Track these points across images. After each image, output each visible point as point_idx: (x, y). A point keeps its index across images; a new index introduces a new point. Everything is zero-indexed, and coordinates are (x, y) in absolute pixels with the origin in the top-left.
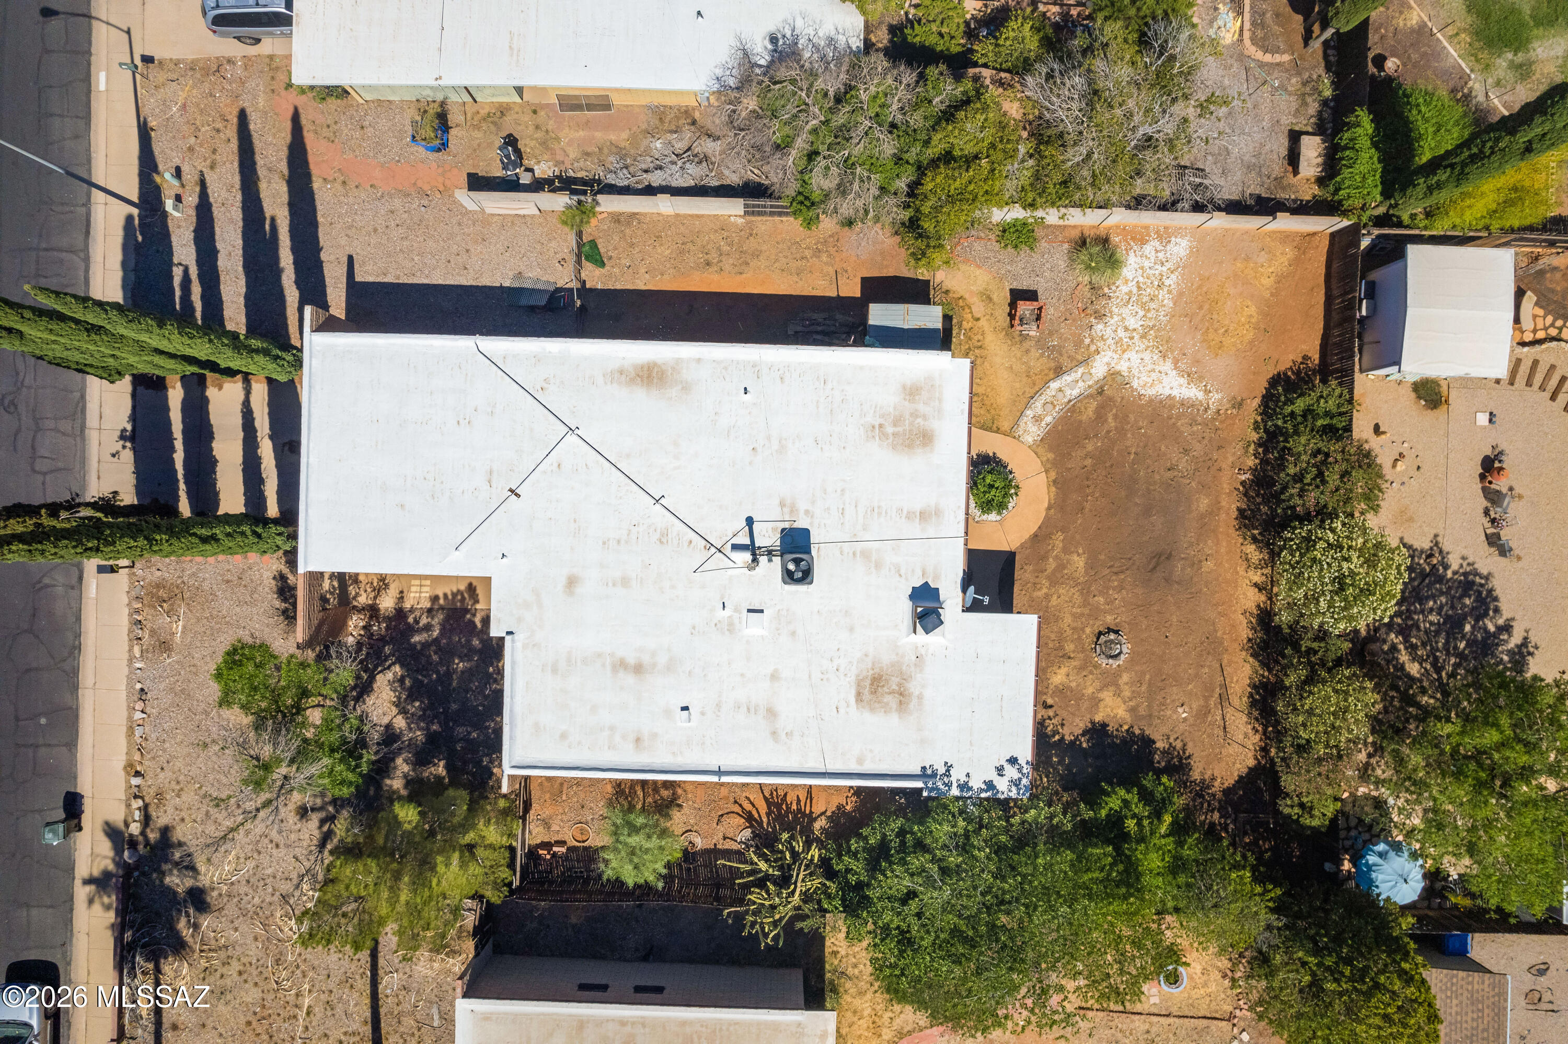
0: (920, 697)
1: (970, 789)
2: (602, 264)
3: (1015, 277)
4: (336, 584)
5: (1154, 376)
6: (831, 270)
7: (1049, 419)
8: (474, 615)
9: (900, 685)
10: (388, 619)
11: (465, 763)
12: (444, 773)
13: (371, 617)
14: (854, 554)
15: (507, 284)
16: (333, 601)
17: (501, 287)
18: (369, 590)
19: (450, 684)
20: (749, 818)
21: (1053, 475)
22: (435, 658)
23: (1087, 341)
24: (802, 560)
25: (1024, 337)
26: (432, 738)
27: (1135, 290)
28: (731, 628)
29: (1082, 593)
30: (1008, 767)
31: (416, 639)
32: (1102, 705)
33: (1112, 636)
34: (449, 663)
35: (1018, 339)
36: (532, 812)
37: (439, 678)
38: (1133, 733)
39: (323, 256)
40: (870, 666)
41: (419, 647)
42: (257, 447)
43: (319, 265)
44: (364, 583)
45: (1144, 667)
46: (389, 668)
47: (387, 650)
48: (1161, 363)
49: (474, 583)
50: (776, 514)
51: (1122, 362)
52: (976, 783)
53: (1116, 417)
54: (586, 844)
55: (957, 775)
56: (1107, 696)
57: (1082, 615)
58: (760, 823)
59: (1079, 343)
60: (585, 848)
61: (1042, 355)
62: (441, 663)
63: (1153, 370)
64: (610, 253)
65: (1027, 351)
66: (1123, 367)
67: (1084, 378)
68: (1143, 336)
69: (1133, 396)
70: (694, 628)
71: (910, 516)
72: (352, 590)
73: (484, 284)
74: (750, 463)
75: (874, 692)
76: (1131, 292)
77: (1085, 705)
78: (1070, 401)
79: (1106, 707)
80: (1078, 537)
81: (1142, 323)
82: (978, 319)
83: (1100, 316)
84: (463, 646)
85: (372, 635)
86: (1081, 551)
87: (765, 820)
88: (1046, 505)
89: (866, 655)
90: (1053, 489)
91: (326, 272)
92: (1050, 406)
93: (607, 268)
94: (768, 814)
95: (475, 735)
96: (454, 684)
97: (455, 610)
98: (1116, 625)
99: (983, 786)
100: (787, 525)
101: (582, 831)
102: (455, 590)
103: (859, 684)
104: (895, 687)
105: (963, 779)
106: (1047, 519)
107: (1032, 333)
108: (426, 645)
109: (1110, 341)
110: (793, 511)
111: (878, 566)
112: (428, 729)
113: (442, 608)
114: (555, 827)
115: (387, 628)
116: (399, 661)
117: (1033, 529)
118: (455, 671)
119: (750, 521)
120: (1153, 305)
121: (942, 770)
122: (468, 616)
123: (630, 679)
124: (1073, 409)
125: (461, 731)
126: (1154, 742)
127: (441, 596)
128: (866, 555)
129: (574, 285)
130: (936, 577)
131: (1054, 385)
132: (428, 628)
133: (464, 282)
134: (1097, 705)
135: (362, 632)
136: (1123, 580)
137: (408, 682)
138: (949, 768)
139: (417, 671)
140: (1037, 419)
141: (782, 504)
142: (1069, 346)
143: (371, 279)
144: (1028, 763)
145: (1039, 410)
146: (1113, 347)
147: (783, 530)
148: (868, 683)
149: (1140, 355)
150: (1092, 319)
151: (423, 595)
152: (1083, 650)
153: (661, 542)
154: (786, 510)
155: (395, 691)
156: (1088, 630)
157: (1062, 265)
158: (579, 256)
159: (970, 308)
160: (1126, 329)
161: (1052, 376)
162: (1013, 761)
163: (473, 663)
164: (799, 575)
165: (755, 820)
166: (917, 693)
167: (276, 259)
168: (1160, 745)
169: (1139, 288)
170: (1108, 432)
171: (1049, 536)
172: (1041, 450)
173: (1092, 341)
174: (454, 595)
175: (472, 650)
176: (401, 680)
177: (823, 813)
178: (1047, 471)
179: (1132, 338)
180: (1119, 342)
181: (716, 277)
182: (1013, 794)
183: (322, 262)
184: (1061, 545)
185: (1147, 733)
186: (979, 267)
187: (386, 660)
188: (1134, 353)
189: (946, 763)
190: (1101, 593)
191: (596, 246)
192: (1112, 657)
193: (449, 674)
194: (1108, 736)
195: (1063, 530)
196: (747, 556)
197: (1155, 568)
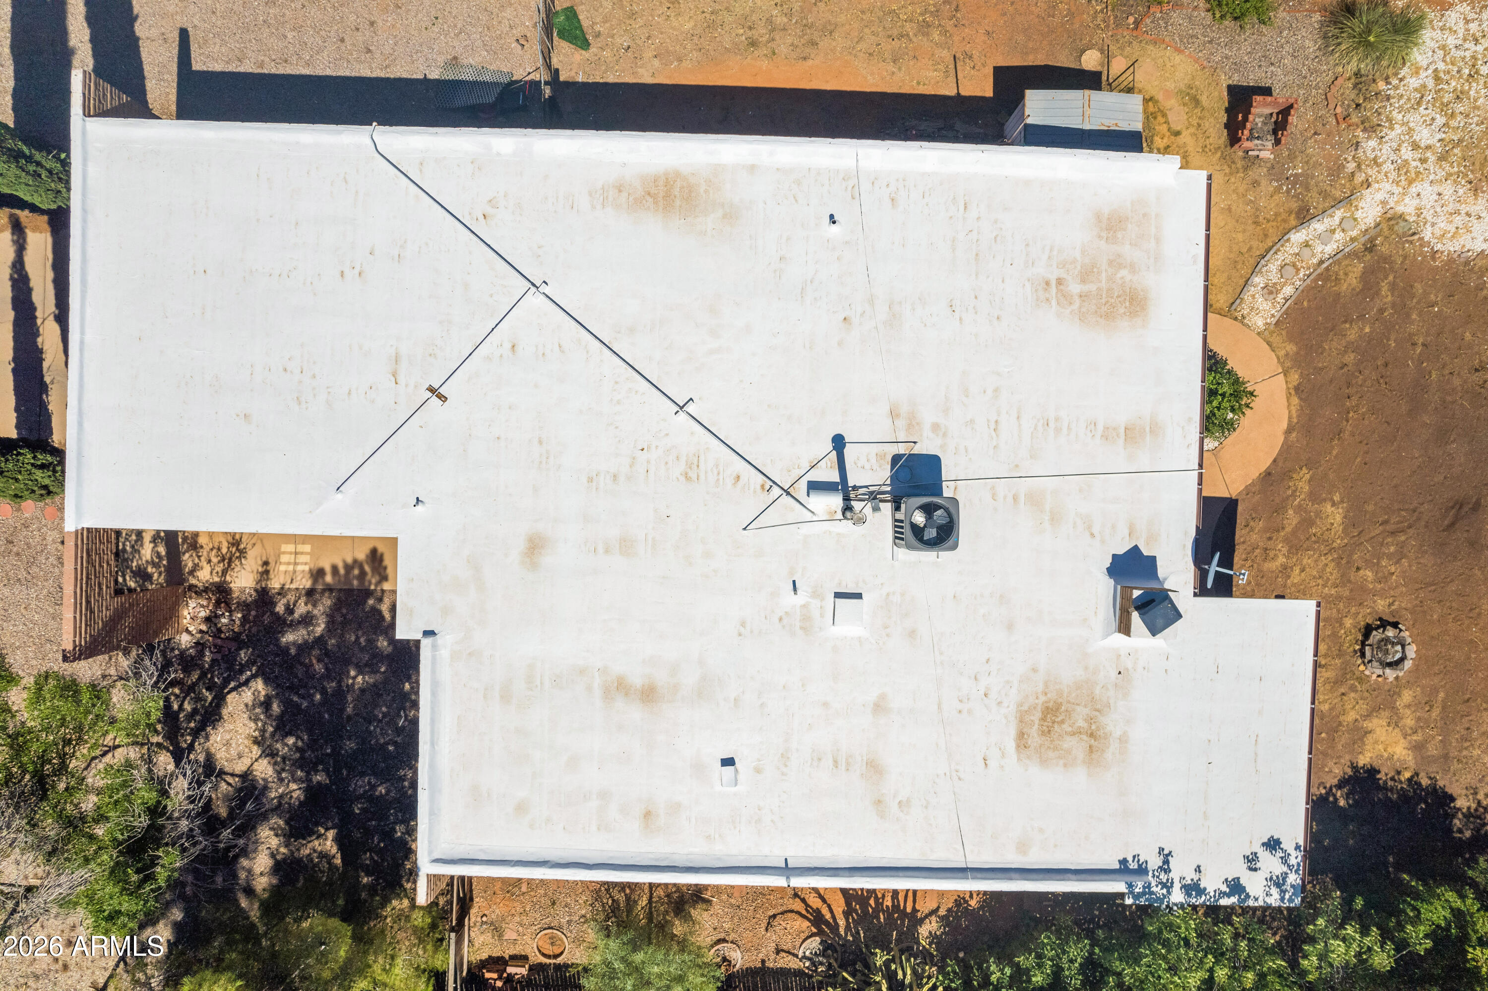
0: (1123, 740)
1: (1201, 892)
2: (585, 44)
3: (1237, 66)
4: (162, 550)
5: (1458, 220)
6: (946, 55)
7: (1288, 290)
8: (380, 600)
9: (1090, 720)
10: (245, 606)
11: (368, 833)
12: (334, 850)
13: (218, 604)
14: (1015, 498)
15: (434, 75)
16: (158, 578)
17: (425, 80)
18: (215, 560)
19: (342, 710)
20: (817, 919)
21: (1295, 377)
22: (319, 668)
23: (1351, 166)
24: (938, 507)
25: (1251, 161)
26: (313, 793)
27: (1431, 83)
28: (806, 625)
29: (1338, 564)
30: (1265, 856)
31: (289, 638)
32: (1369, 739)
33: (1390, 633)
34: (342, 675)
35: (1240, 164)
36: (473, 911)
37: (324, 702)
38: (1419, 784)
39: (140, 29)
40: (1041, 687)
41: (293, 651)
42: (37, 334)
43: (133, 43)
44: (207, 548)
45: (1436, 680)
46: (246, 683)
47: (244, 656)
48: (1471, 199)
49: (381, 548)
50: (883, 429)
51: (1407, 200)
52: (1213, 883)
53: (1393, 287)
54: (559, 960)
55: (1181, 870)
56: (1378, 726)
57: (1339, 598)
58: (835, 928)
59: (1336, 170)
60: (558, 967)
61: (1278, 190)
62: (328, 676)
63: (1457, 212)
64: (598, 28)
65: (1255, 183)
66: (1408, 207)
67: (1345, 225)
68: (1442, 158)
69: (1422, 254)
70: (743, 624)
71: (1108, 435)
72: (188, 560)
73: (398, 75)
74: (840, 344)
75: (1047, 732)
76: (1424, 86)
77: (1343, 739)
78: (1321, 262)
79: (1376, 742)
80: (1331, 476)
81: (1439, 136)
82: (1177, 133)
83: (1371, 129)
84: (362, 649)
85: (220, 631)
86: (1337, 498)
87: (842, 922)
88: (1285, 425)
89: (1035, 670)
90: (1295, 400)
91: (144, 55)
92: (1290, 270)
93: (593, 50)
94: (847, 914)
95: (382, 790)
96: (349, 710)
97: (349, 592)
98: (1392, 613)
99: (1224, 888)
100: (902, 449)
101: (553, 941)
102: (349, 560)
103: (1022, 719)
104: (1081, 723)
105: (1190, 876)
106: (1286, 448)
107: (1266, 154)
108: (304, 648)
109: (1388, 167)
110: (913, 423)
111: (1055, 519)
112: (309, 780)
113: (329, 589)
114: (510, 935)
115: (244, 620)
116: (262, 673)
117: (1266, 463)
118: (350, 688)
119: (839, 442)
120: (1459, 108)
121: (1154, 862)
122: (371, 602)
123: (634, 713)
124: (1326, 276)
125: (361, 784)
126: (1452, 799)
127: (328, 569)
128: (1035, 500)
129: (542, 76)
130: (1152, 538)
131: (1297, 237)
132: (307, 620)
133: (366, 73)
134: (1361, 739)
135: (204, 627)
136: (1402, 545)
137: (276, 708)
138: (1166, 858)
139: (292, 688)
140: (1270, 290)
141: (894, 414)
142: (1321, 176)
143: (218, 67)
144: (1297, 847)
145: (1274, 277)
146: (1393, 175)
147: (896, 459)
148: (1038, 715)
149: (1437, 188)
150: (1359, 133)
151: (300, 568)
152: (1341, 654)
153: (688, 478)
154: (901, 423)
155: (256, 720)
156: (1348, 622)
157: (1311, 46)
158: (548, 30)
159: (1164, 115)
160: (1415, 146)
161: (1293, 222)
162: (1273, 845)
163: (378, 677)
164: (931, 533)
165: (827, 923)
166: (1118, 733)
167: (63, 33)
168: (1462, 803)
169: (1437, 79)
170: (1381, 311)
171: (1287, 475)
172: (1276, 340)
173: (1359, 166)
174: (348, 568)
175: (377, 656)
176: (266, 705)
177: (934, 912)
178: (1286, 373)
179: (1423, 161)
180: (1402, 167)
181: (765, 64)
182: (1274, 900)
183: (138, 39)
184: (1307, 488)
185: (1441, 783)
186: (1179, 51)
187: (241, 672)
188: (1426, 185)
189: (1161, 850)
190: (1369, 564)
191: (575, 15)
192: (1390, 665)
193: (340, 693)
194: (1379, 788)
195: (1310, 464)
196: (835, 501)
197: (1452, 524)
